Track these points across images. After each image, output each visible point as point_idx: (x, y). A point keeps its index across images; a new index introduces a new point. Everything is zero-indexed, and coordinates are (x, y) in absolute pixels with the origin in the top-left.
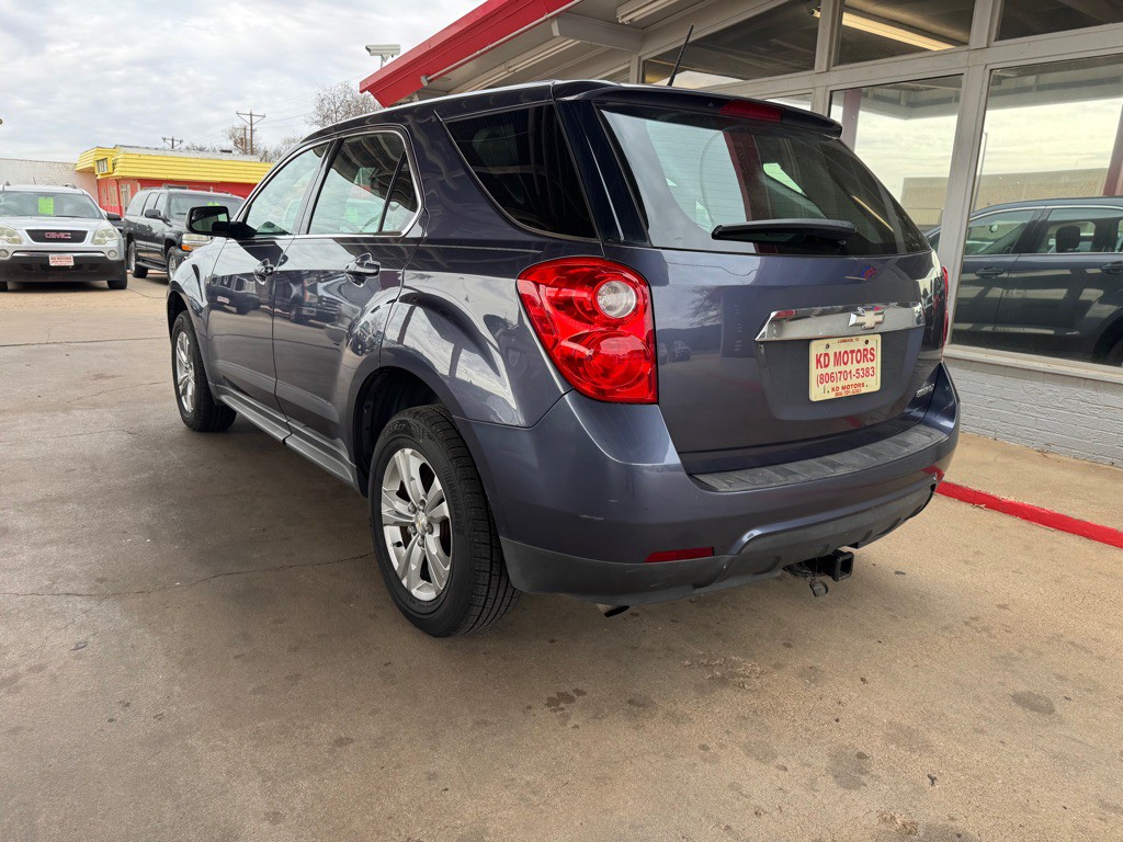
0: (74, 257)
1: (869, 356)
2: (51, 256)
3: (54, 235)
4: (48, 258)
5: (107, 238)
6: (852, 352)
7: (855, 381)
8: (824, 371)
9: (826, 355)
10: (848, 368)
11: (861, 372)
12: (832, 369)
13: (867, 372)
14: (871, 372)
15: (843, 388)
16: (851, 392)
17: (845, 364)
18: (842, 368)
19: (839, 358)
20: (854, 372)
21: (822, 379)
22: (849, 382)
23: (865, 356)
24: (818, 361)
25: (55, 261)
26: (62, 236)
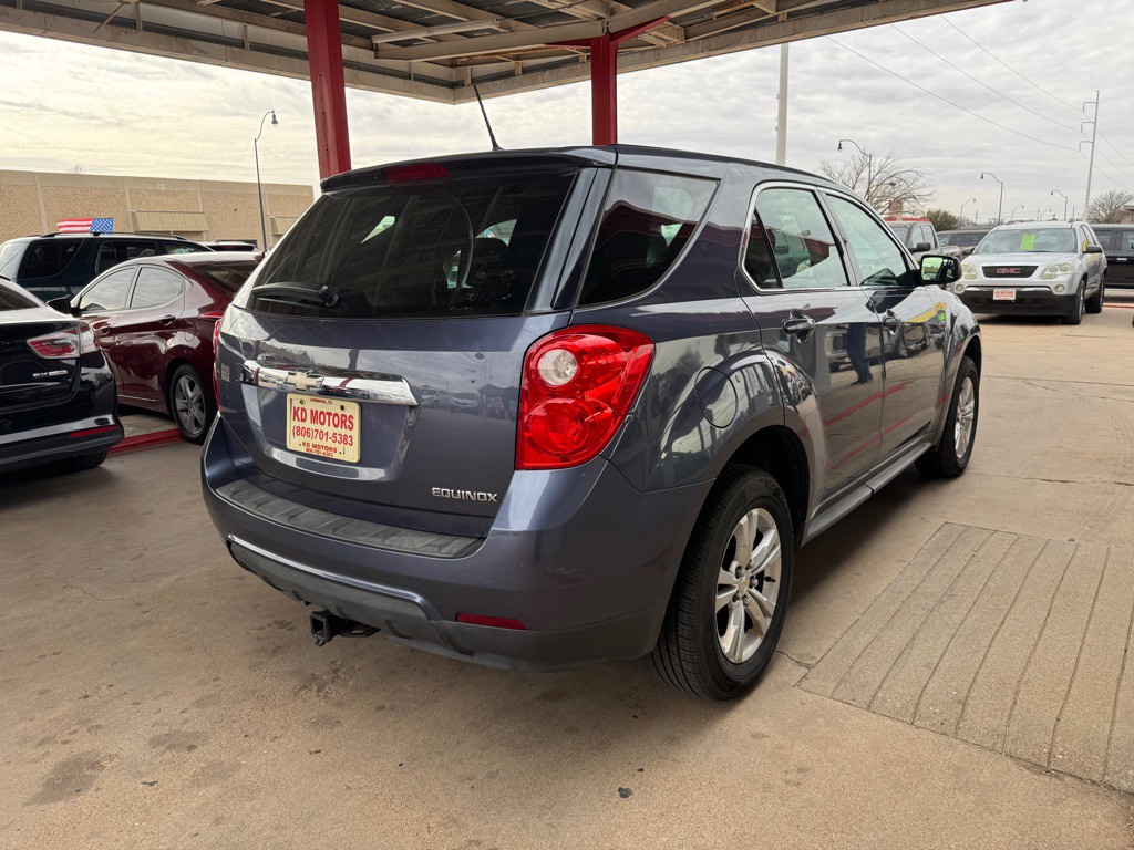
0: (1017, 292)
1: (347, 423)
2: (995, 290)
3: (1004, 271)
4: (992, 292)
5: (1059, 273)
6: (329, 414)
7: (330, 444)
8: (301, 424)
9: (303, 410)
10: (325, 428)
11: (338, 438)
12: (308, 424)
13: (345, 440)
14: (349, 440)
15: (314, 446)
16: (322, 453)
17: (322, 424)
18: (319, 427)
19: (315, 416)
20: (330, 435)
21: (299, 431)
22: (324, 443)
23: (344, 422)
24: (296, 414)
25: (998, 295)
26: (1012, 271)
